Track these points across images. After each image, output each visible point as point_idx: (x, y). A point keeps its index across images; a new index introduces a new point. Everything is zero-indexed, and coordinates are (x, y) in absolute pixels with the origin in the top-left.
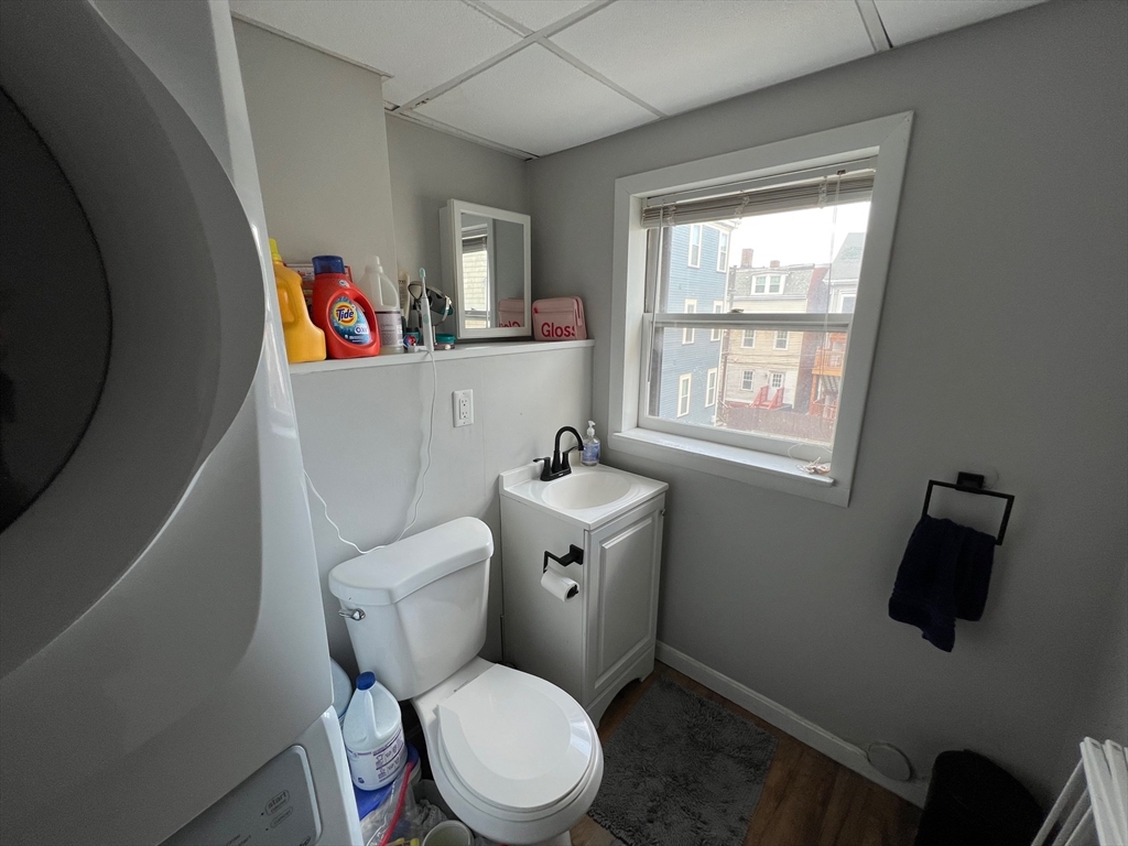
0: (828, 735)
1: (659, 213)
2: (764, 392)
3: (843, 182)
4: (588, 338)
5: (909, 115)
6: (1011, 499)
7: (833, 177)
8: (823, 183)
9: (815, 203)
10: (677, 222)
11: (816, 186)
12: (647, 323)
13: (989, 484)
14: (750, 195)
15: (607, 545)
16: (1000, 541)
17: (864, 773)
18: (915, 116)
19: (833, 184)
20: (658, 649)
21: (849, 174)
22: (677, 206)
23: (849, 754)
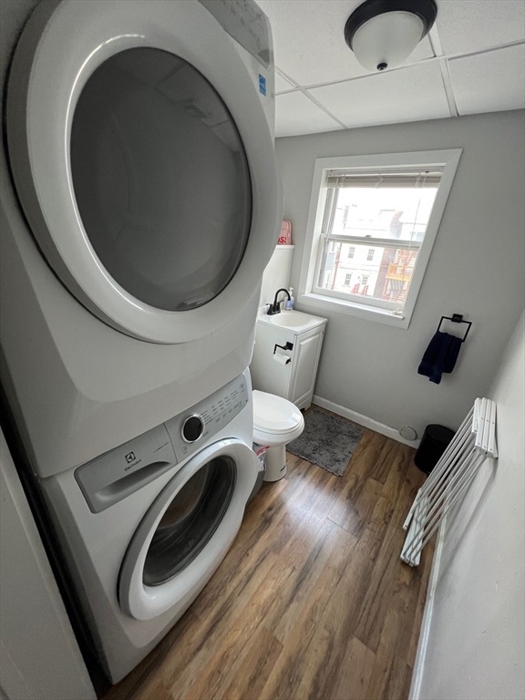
0: (385, 427)
1: (335, 180)
2: (357, 287)
3: (428, 177)
4: (292, 244)
5: (461, 150)
6: (470, 324)
7: (423, 174)
8: (418, 176)
9: (413, 186)
10: (345, 186)
11: (414, 177)
12: (322, 238)
13: (464, 319)
14: (384, 177)
15: (302, 343)
16: (464, 341)
17: (398, 440)
18: (463, 152)
19: (423, 177)
20: (313, 398)
21: (431, 174)
22: (347, 178)
23: (392, 433)
